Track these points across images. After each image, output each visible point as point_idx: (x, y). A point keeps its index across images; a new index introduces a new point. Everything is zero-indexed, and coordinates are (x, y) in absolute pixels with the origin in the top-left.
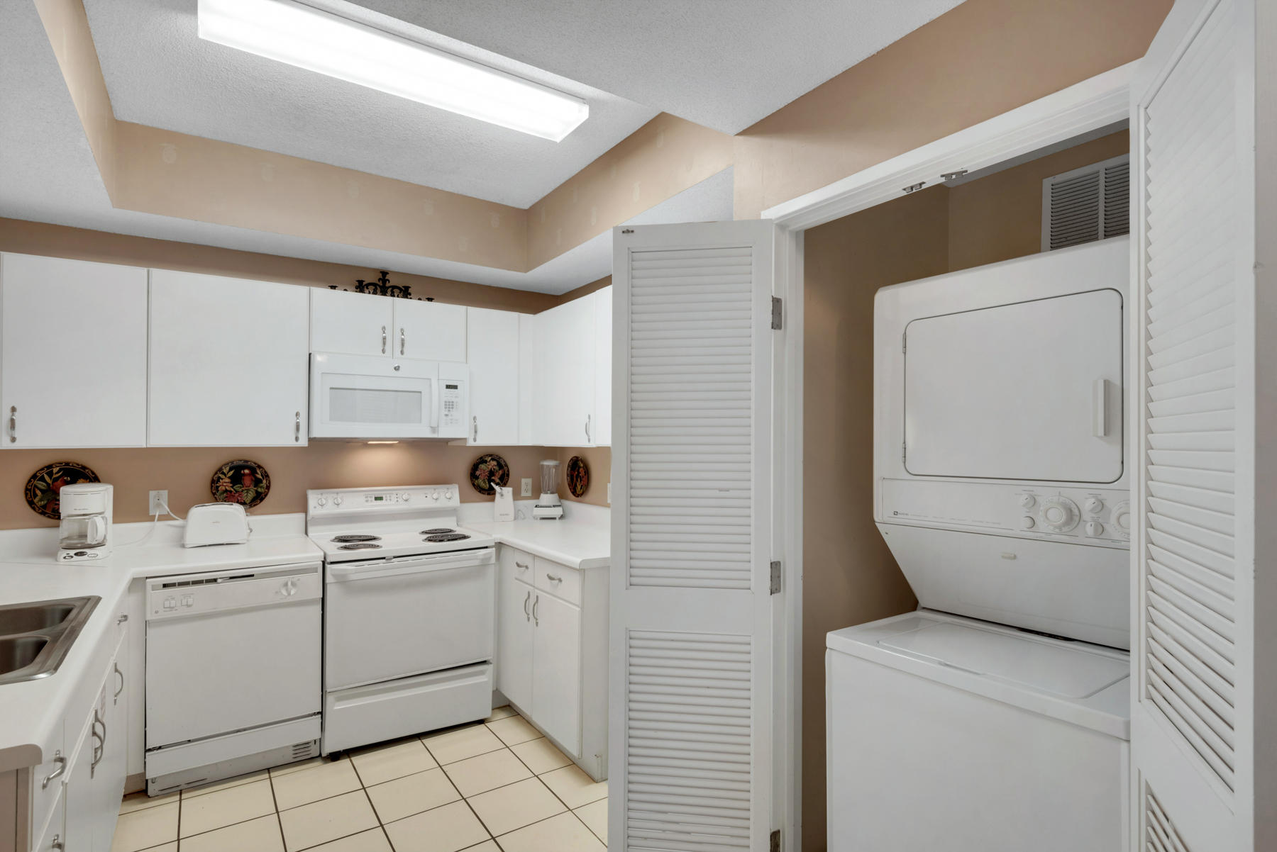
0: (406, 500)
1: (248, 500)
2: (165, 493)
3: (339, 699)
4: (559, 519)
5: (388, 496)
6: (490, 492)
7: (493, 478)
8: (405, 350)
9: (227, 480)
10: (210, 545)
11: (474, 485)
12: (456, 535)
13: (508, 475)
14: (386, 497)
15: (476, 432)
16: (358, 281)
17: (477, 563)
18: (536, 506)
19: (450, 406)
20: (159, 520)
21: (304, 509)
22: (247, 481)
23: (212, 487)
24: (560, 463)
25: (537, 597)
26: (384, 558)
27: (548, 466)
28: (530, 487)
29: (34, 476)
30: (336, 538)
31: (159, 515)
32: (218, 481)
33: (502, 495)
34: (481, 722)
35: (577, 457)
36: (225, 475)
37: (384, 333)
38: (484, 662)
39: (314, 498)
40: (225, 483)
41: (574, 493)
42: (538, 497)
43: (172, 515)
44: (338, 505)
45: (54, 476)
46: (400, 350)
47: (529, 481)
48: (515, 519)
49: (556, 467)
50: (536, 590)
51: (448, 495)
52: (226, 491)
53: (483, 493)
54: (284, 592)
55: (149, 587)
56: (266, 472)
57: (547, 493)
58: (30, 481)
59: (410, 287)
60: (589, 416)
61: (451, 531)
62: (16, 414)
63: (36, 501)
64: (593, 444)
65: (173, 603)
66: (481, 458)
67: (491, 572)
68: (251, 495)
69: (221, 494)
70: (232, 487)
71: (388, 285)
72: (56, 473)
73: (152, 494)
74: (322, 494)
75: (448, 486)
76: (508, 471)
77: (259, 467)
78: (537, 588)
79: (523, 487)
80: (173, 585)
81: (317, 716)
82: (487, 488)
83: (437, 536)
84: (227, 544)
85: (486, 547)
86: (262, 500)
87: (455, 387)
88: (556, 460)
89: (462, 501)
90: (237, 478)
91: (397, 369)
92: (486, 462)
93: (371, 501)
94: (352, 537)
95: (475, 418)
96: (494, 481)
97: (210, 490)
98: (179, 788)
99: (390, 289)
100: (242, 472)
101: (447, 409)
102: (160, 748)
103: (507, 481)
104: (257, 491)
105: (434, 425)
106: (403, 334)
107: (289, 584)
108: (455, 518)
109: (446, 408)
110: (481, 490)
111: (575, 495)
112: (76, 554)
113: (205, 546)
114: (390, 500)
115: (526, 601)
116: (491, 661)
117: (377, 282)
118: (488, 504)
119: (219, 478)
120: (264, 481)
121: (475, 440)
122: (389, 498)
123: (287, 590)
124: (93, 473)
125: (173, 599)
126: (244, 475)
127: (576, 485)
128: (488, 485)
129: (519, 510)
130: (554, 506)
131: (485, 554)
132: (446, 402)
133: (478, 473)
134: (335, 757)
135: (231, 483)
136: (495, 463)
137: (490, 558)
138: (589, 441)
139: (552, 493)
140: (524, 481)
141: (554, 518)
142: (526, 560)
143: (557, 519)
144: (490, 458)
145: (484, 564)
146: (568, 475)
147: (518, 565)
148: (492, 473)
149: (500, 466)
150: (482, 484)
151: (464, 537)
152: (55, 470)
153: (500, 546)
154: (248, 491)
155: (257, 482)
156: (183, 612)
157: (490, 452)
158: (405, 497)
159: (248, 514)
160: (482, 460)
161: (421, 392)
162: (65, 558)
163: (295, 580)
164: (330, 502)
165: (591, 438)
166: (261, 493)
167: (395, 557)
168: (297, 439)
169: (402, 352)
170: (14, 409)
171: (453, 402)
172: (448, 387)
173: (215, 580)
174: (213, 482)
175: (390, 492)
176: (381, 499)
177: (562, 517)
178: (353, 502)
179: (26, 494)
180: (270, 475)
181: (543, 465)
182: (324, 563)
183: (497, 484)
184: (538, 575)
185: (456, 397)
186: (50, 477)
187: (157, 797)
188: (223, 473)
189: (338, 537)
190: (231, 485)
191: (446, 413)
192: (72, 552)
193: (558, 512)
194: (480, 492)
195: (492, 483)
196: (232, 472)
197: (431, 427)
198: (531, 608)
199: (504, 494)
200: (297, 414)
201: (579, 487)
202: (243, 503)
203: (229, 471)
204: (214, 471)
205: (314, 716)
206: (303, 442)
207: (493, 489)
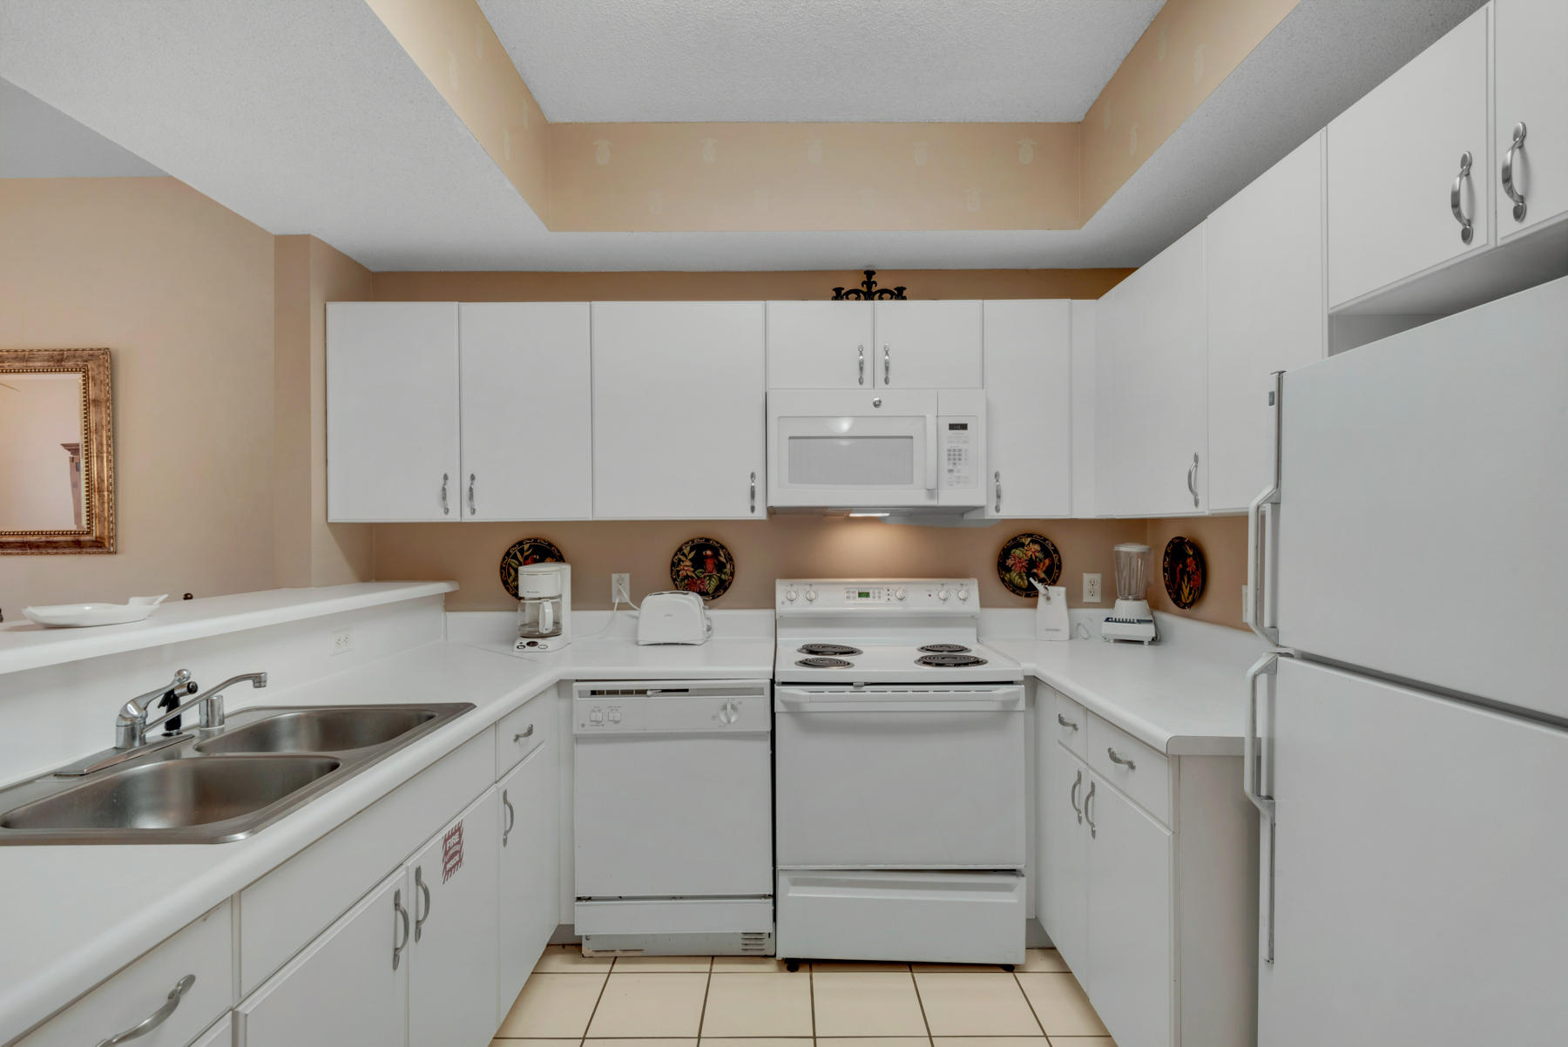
0: (901, 599)
1: (711, 589)
2: (627, 576)
3: (795, 883)
4: (1150, 643)
5: (877, 591)
6: (1031, 593)
7: (1035, 571)
8: (891, 377)
9: (688, 563)
10: (665, 644)
11: (1003, 580)
12: (969, 657)
13: (1059, 567)
14: (874, 593)
15: (999, 497)
16: (835, 290)
17: (995, 706)
18: (1107, 620)
19: (955, 456)
20: (618, 609)
21: (772, 604)
22: (710, 565)
23: (672, 571)
24: (1150, 549)
25: (1093, 785)
26: (851, 684)
27: (1128, 554)
28: (1098, 588)
29: (508, 554)
30: (804, 647)
31: (619, 604)
32: (679, 564)
33: (1048, 599)
34: (1009, 968)
35: (1181, 539)
36: (686, 557)
37: (861, 354)
38: (1012, 872)
39: (783, 590)
40: (686, 568)
41: (1177, 600)
42: (1112, 606)
43: (631, 604)
44: (811, 601)
45: (526, 554)
46: (884, 377)
47: (1097, 577)
48: (1071, 638)
49: (1142, 555)
50: (1091, 772)
51: (962, 595)
52: (687, 577)
53: (1018, 594)
54: (723, 719)
55: (576, 694)
56: (729, 554)
57: (1127, 599)
58: (504, 559)
59: (905, 289)
60: (1196, 459)
61: (963, 649)
62: (476, 482)
63: (510, 581)
64: (1204, 510)
65: (599, 716)
66: (1015, 539)
67: (1018, 723)
68: (714, 583)
69: (683, 580)
70: (694, 572)
71: (874, 289)
72: (527, 551)
73: (615, 577)
74: (792, 585)
75: (961, 581)
76: (1060, 560)
77: (723, 547)
78: (1093, 770)
79: (1086, 586)
80: (601, 693)
81: (767, 900)
82: (1024, 587)
83: (938, 656)
84: (683, 644)
85: (1011, 683)
86: (726, 589)
87: (964, 427)
88: (1143, 542)
89: (983, 604)
90: (698, 562)
91: (877, 405)
92: (1022, 545)
93: (854, 598)
94: (824, 646)
95: (997, 475)
96: (1035, 576)
97: (669, 574)
98: (613, 954)
99: (878, 295)
100: (704, 553)
101: (952, 462)
102: (590, 899)
103: (1058, 577)
104: (720, 578)
105: (932, 485)
106: (887, 354)
107: (729, 707)
108: (973, 631)
109: (949, 459)
110: (1015, 589)
111: (1178, 605)
112: (529, 644)
113: (659, 644)
114: (879, 597)
115: (1074, 787)
116: (1023, 872)
117: (860, 288)
118: (1027, 612)
119: (680, 560)
120: (728, 566)
121: (997, 510)
122: (877, 595)
123: (726, 714)
124: (559, 551)
125: (599, 711)
126: (707, 557)
127: (1180, 588)
128: (1026, 582)
129: (1079, 624)
130: (1139, 621)
131: (1006, 694)
132: (949, 450)
133: (1010, 562)
134: (793, 965)
135: (693, 566)
136: (1037, 547)
137: (1015, 702)
138: (1196, 503)
139: (1136, 599)
140: (1087, 577)
141: (1141, 642)
142: (1073, 715)
143: (1146, 643)
144: (1029, 539)
145: (1007, 710)
146: (1165, 570)
147: (1061, 721)
148: (1032, 563)
149: (1044, 550)
150: (1017, 580)
151: (977, 662)
152: (526, 547)
153: (1033, 683)
154: (710, 577)
155: (720, 567)
156: (610, 729)
157: (1029, 529)
158: (899, 594)
159: (707, 607)
160: (1016, 543)
161: (912, 437)
162: (518, 647)
163: (735, 702)
164: (802, 597)
165: (1199, 497)
166: (725, 581)
167: (867, 684)
168: (753, 509)
169: (887, 381)
170: (473, 477)
171: (960, 450)
172: (952, 427)
173: (643, 692)
174: (673, 564)
175: (879, 586)
176: (867, 595)
177: (1155, 641)
178: (831, 598)
179: (501, 573)
180: (734, 558)
181: (1118, 553)
182: (773, 682)
183: (1042, 581)
184: (1093, 745)
185: (965, 442)
186: (522, 555)
187: (591, 959)
188: (684, 555)
189: (808, 646)
190: (692, 569)
191: (951, 467)
192: (525, 641)
193: (1147, 631)
194: (1013, 591)
195: (1031, 579)
196: (692, 554)
197: (928, 490)
198: (1084, 803)
199: (1054, 597)
200: (753, 476)
201: (1186, 591)
202: (702, 593)
203: (690, 553)
204: (674, 552)
205: (763, 900)
206: (761, 514)
207: (1035, 589)
